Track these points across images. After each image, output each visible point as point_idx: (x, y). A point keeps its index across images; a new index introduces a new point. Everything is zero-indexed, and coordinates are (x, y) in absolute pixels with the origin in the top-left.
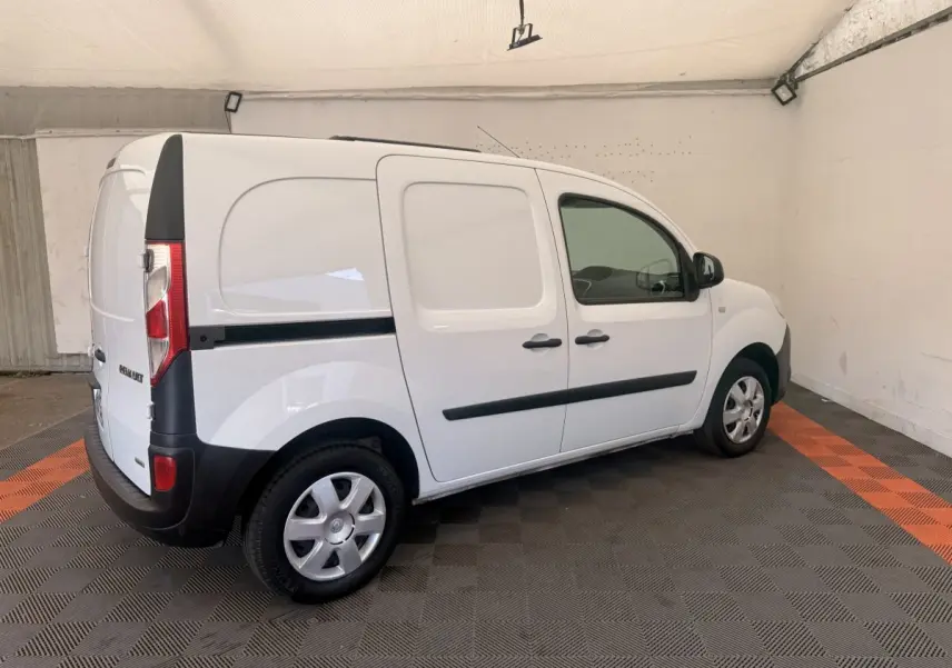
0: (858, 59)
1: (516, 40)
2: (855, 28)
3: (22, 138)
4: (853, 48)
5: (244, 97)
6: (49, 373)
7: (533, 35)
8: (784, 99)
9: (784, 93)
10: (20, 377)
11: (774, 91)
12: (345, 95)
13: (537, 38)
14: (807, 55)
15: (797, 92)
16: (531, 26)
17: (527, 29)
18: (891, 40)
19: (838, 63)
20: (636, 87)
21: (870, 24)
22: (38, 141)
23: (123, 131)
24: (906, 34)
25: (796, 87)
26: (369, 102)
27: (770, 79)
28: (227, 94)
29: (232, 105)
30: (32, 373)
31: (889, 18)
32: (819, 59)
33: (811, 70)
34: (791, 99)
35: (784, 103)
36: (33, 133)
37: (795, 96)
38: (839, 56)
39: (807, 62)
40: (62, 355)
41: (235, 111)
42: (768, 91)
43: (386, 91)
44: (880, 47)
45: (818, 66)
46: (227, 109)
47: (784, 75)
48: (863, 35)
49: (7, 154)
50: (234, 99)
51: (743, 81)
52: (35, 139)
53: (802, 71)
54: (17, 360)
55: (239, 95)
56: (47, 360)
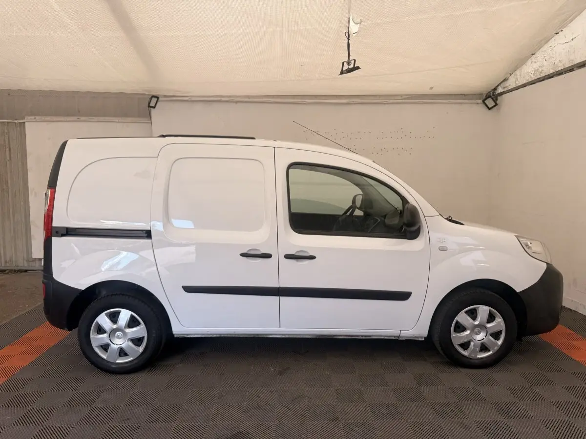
0: (537, 84)
1: (344, 69)
2: (536, 66)
3: (16, 122)
4: (534, 78)
5: (160, 99)
6: (26, 271)
7: (356, 66)
8: (490, 107)
9: (490, 102)
10: (8, 273)
11: (484, 101)
12: (223, 99)
13: (358, 68)
14: (505, 80)
15: (498, 102)
16: (355, 60)
17: (353, 62)
18: (559, 73)
19: (524, 86)
20: (400, 98)
21: (545, 63)
22: (26, 124)
23: (83, 118)
24: (571, 69)
25: (497, 99)
26: (239, 104)
27: (481, 94)
28: (150, 97)
29: (152, 104)
30: (15, 271)
31: (558, 61)
32: (511, 83)
33: (506, 89)
34: (495, 106)
35: (490, 109)
36: (23, 118)
37: (496, 105)
38: (525, 82)
39: (503, 85)
40: (35, 259)
41: (154, 107)
42: (480, 101)
43: (248, 97)
44: (552, 77)
45: (510, 87)
46: (149, 106)
47: (490, 92)
48: (540, 70)
49: (6, 131)
50: (154, 100)
51: (465, 95)
52: (24, 123)
53: (500, 90)
54: (6, 262)
55: (158, 98)
56: (25, 262)
